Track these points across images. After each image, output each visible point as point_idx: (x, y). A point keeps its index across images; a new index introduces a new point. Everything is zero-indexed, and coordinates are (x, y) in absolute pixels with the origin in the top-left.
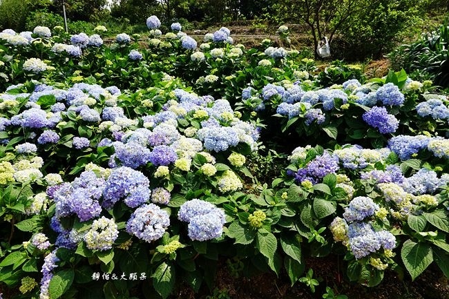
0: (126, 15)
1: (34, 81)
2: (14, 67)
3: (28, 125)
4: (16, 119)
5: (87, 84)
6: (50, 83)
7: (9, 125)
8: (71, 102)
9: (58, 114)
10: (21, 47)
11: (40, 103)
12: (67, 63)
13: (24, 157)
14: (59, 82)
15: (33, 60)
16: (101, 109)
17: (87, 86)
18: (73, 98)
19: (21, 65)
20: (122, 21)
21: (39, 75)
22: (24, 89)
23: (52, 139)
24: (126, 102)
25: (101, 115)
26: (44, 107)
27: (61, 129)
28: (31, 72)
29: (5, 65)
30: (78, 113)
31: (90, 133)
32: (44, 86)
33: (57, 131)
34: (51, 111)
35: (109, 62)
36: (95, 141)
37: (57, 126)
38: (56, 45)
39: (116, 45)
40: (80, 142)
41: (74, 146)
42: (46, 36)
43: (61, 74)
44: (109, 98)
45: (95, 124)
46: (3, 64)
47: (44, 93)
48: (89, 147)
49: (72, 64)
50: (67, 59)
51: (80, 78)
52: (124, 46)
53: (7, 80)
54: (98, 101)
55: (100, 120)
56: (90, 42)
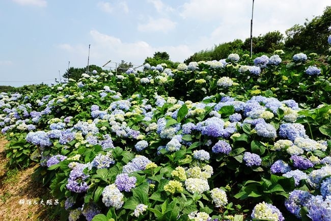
0: (297, 44)
1: (222, 94)
2: (211, 83)
3: (206, 133)
4: (199, 126)
5: (264, 97)
6: (233, 95)
7: (194, 130)
8: (247, 114)
9: (234, 124)
10: (218, 69)
11: (221, 113)
12: (248, 80)
13: (198, 163)
14: (240, 94)
15: (224, 78)
16: (278, 125)
17: (264, 99)
18: (250, 110)
19: (216, 82)
20: (293, 49)
21: (226, 90)
22: (214, 99)
23: (224, 150)
24: (309, 118)
25: (278, 131)
26: (223, 116)
27: (234, 140)
28: (222, 87)
29: (207, 82)
30: (253, 126)
31: (263, 150)
32: (228, 98)
33: (231, 142)
34: (229, 120)
35: (285, 78)
36: (267, 161)
37: (231, 137)
38: (242, 67)
39: (292, 64)
40: (251, 158)
41: (244, 162)
42: (236, 60)
43: (242, 88)
44: (288, 113)
45: (271, 141)
46: (205, 81)
47: (226, 104)
48: (261, 166)
49: (252, 81)
50: (249, 77)
51: (258, 91)
52: (300, 64)
53: (206, 93)
54: (276, 116)
55: (276, 136)
56: (270, 61)
